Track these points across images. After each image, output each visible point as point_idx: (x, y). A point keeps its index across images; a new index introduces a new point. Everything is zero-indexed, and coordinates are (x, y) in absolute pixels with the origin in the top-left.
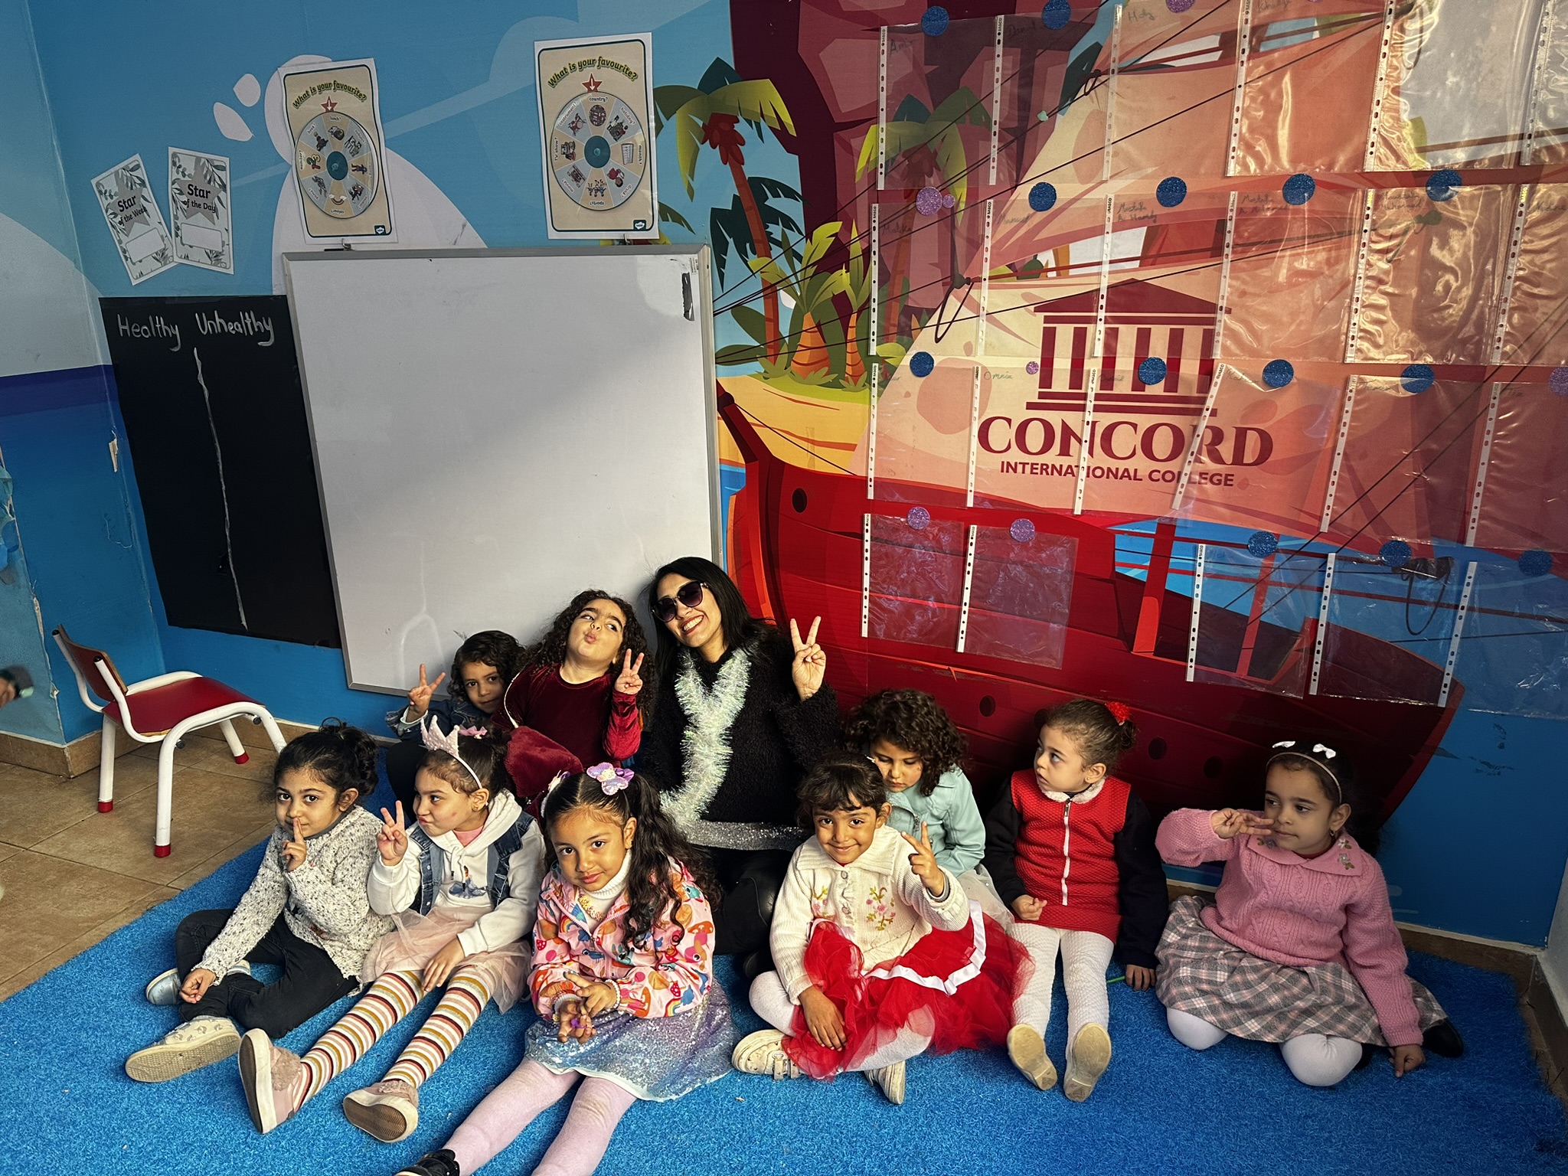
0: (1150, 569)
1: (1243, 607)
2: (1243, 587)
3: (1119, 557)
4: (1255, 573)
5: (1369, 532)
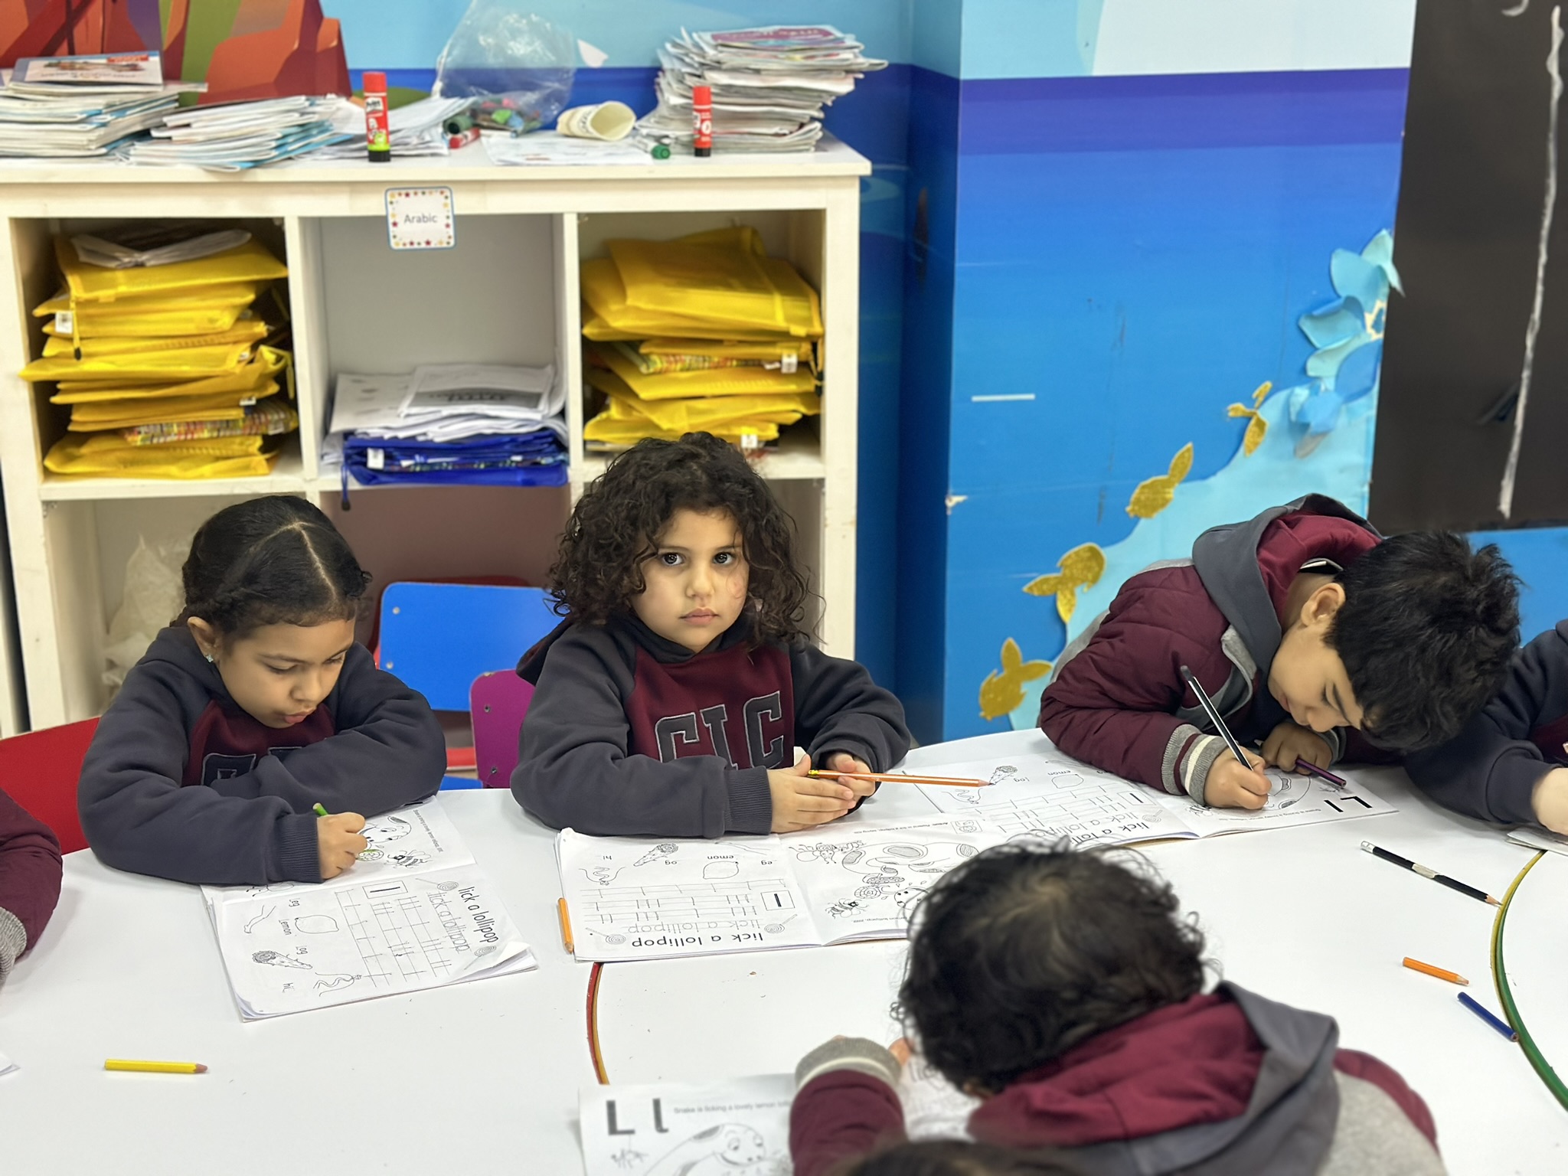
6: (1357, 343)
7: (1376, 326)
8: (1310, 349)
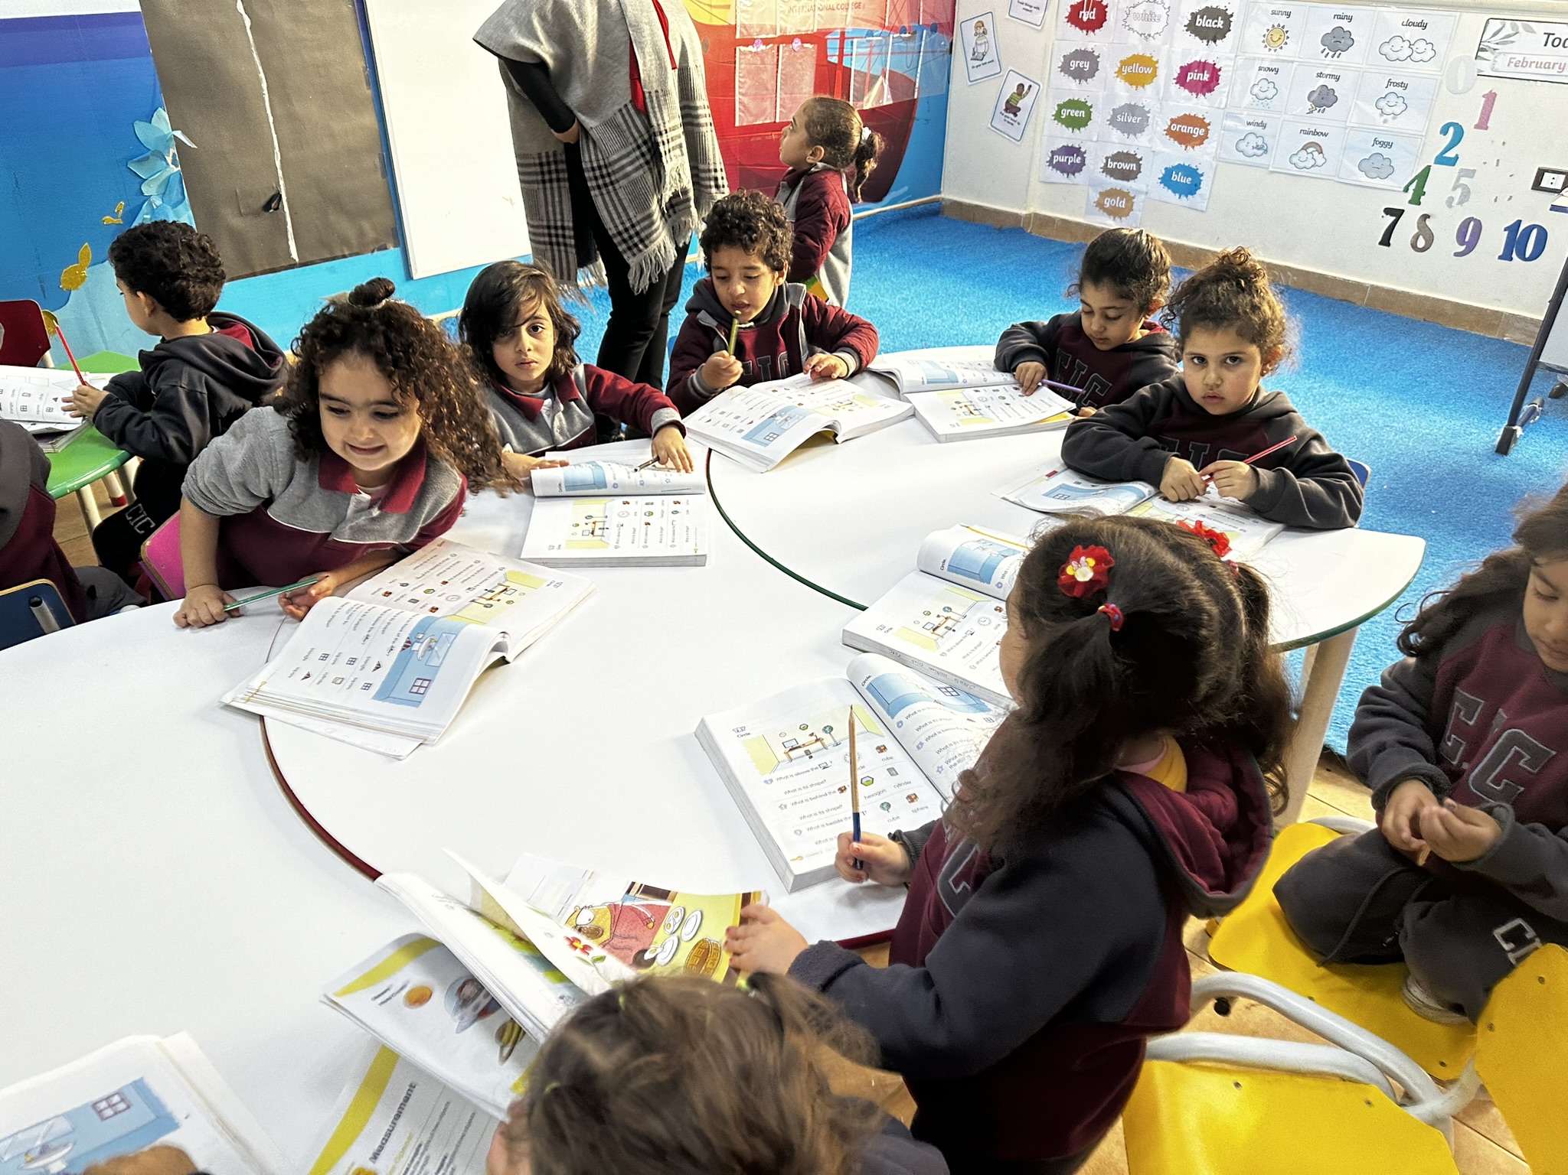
0: (839, 56)
1: (864, 70)
2: (866, 57)
3: (829, 52)
4: (868, 50)
5: (897, 24)
6: (166, 174)
7: (174, 163)
8: (140, 180)
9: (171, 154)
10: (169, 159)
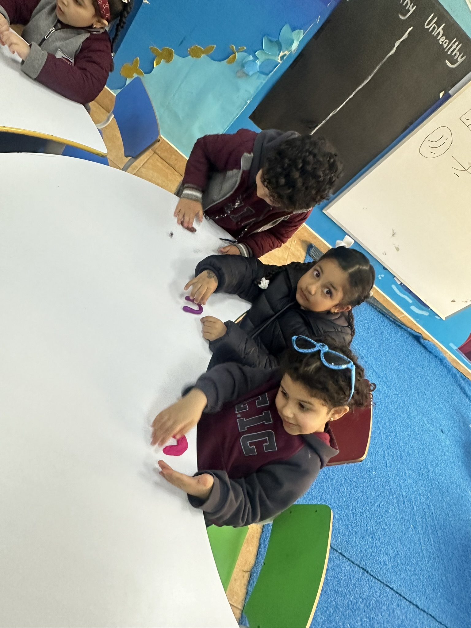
7: (282, 58)
8: (261, 47)
9: (284, 53)
10: (282, 54)
